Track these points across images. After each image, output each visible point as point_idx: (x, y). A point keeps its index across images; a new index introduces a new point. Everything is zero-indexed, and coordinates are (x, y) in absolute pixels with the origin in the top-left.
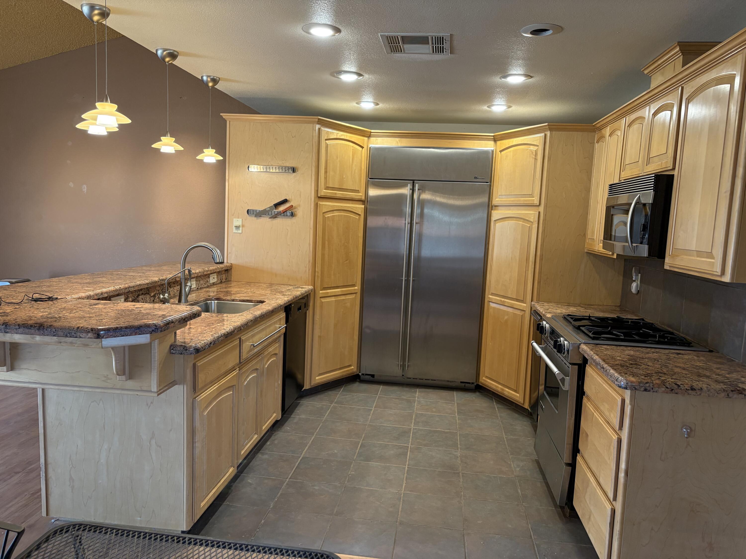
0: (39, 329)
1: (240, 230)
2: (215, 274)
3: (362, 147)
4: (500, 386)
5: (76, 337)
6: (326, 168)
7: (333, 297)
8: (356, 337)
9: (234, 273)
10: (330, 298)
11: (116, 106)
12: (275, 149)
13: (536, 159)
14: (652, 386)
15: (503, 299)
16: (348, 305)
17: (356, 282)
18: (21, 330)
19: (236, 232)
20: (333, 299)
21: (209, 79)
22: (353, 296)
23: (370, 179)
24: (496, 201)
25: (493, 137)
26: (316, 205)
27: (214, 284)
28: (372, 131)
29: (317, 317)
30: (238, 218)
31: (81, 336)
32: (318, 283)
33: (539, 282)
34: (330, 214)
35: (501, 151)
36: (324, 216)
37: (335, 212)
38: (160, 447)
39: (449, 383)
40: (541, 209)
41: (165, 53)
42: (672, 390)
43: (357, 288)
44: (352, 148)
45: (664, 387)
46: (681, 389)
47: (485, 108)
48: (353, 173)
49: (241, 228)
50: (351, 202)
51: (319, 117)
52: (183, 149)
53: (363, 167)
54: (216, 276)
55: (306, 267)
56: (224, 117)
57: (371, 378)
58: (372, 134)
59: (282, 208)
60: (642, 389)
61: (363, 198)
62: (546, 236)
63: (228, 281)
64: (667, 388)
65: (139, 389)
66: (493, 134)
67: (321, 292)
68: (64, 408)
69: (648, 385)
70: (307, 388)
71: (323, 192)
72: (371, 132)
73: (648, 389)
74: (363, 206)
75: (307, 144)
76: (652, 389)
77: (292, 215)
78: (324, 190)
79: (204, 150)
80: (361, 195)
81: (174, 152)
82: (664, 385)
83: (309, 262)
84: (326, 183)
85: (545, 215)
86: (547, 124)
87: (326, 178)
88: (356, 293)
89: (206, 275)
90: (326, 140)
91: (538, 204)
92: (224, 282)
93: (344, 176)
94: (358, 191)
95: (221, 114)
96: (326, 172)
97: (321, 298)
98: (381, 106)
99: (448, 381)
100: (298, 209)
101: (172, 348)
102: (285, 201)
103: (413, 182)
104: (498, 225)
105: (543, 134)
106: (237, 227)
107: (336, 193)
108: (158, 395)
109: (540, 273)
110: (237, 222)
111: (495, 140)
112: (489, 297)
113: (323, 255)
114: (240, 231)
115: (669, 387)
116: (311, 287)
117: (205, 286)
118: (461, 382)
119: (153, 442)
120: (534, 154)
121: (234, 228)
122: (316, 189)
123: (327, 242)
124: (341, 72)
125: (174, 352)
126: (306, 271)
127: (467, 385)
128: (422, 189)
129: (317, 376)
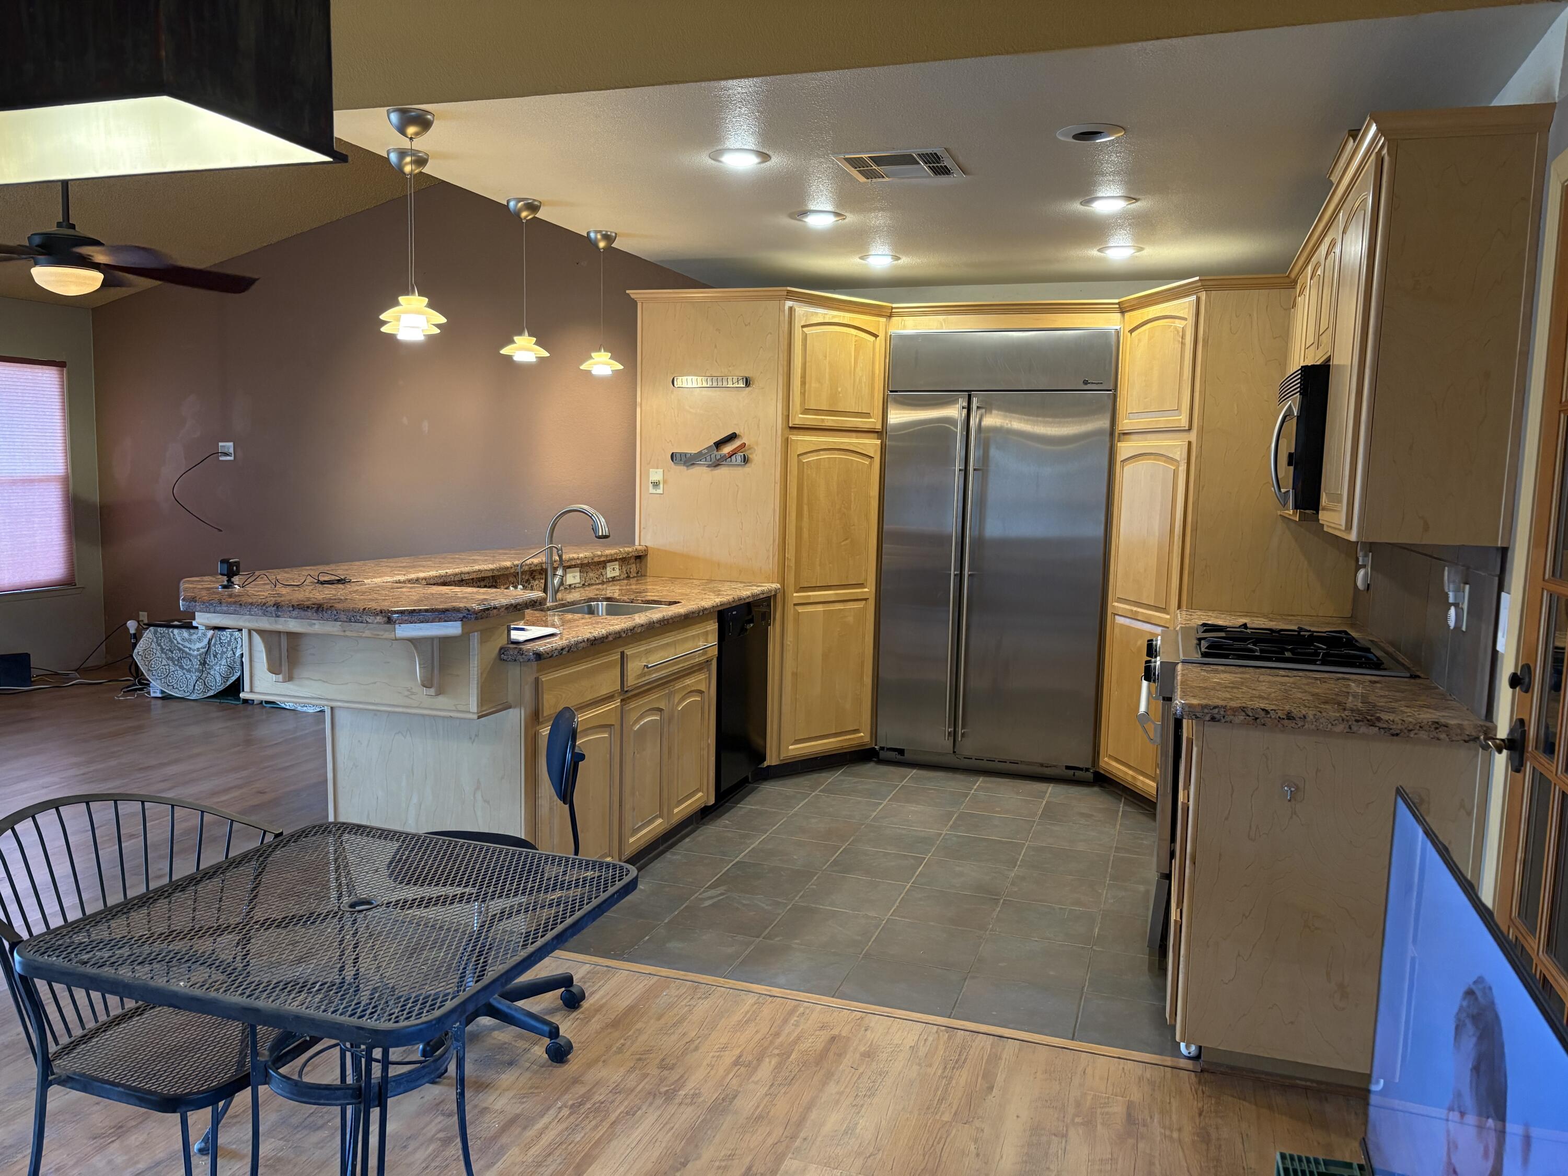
0: (317, 611)
1: (659, 489)
2: (617, 563)
3: (876, 336)
4: (1131, 772)
5: (362, 622)
6: (803, 377)
7: (821, 606)
8: (868, 680)
9: (650, 561)
10: (813, 606)
11: (425, 300)
12: (716, 347)
13: (1183, 344)
14: (1222, 713)
15: (1135, 609)
16: (850, 619)
17: (866, 580)
18: (295, 613)
19: (654, 491)
20: (820, 608)
21: (599, 236)
22: (861, 605)
23: (891, 391)
24: (1125, 423)
25: (1117, 306)
26: (786, 442)
27: (614, 579)
28: (894, 305)
29: (789, 639)
30: (657, 468)
31: (368, 620)
32: (791, 579)
33: (1192, 573)
34: (812, 457)
35: (1131, 331)
36: (799, 461)
37: (821, 452)
38: (488, 802)
39: (1045, 769)
40: (1193, 436)
41: (520, 204)
42: (1256, 719)
43: (869, 590)
44: (854, 339)
45: (1244, 714)
46: (1271, 717)
47: (1094, 252)
48: (857, 380)
49: (661, 486)
50: (854, 434)
51: (789, 288)
52: (548, 355)
53: (877, 372)
54: (617, 567)
55: (768, 551)
56: (632, 296)
57: (899, 757)
58: (894, 310)
59: (727, 449)
60: (1208, 718)
61: (879, 426)
62: (1203, 487)
63: (642, 576)
64: (1249, 716)
65: (454, 708)
66: (1116, 301)
67: (795, 595)
68: (359, 741)
69: (1216, 711)
70: (773, 764)
71: (799, 418)
72: (892, 308)
73: (1217, 716)
74: (879, 442)
75: (769, 335)
76: (1224, 717)
77: (746, 460)
78: (800, 416)
79: (593, 355)
80: (874, 422)
81: (534, 360)
82: (1244, 711)
83: (774, 541)
84: (803, 402)
85: (1200, 447)
86: (1197, 278)
87: (803, 394)
88: (866, 599)
89: (599, 563)
90: (803, 327)
91: (1187, 428)
92: (634, 577)
93: (840, 389)
94: (867, 415)
95: (628, 292)
96: (803, 383)
97: (795, 605)
98: (905, 260)
99: (1042, 765)
100: (755, 450)
101: (502, 651)
102: (732, 437)
103: (970, 396)
104: (1128, 468)
105: (1194, 298)
106: (656, 484)
107: (823, 420)
108: (479, 717)
109: (1193, 555)
110: (656, 475)
111: (1123, 310)
112: (1115, 605)
113: (799, 529)
114: (660, 491)
115: (1251, 714)
116: (779, 586)
117: (598, 582)
118: (1068, 768)
119: (479, 795)
120: (1181, 334)
121: (651, 485)
122: (785, 413)
123: (805, 508)
124: (805, 213)
125: (505, 657)
126: (768, 558)
127: (1078, 773)
128: (986, 407)
129: (792, 745)
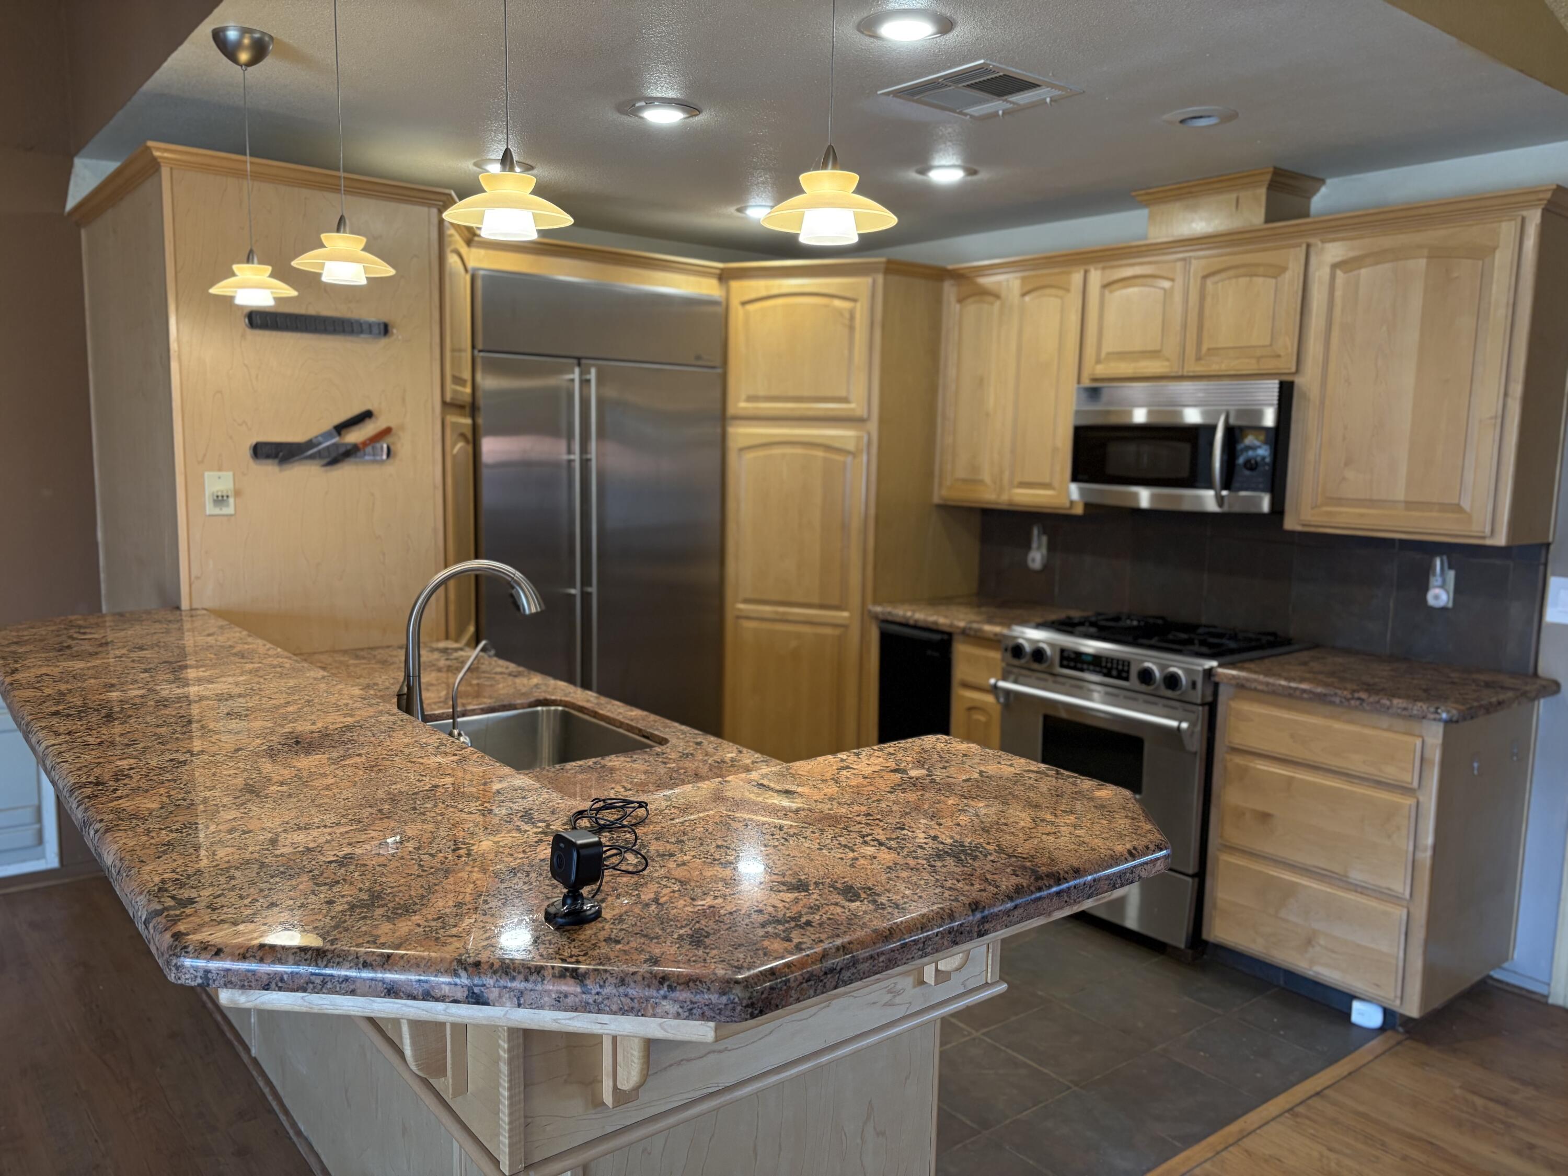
1: (228, 506)
3: (467, 272)
19: (217, 511)
23: (479, 352)
24: (737, 407)
25: (717, 271)
26: (443, 425)
30: (220, 470)
34: (456, 447)
35: (744, 303)
36: (452, 454)
37: (459, 440)
40: (873, 427)
44: (461, 274)
47: (732, 210)
49: (231, 500)
50: (465, 412)
53: (468, 322)
56: (157, 154)
58: (475, 238)
59: (354, 437)
61: (471, 400)
62: (883, 479)
65: (961, 990)
66: (718, 265)
71: (451, 390)
74: (472, 421)
77: (390, 454)
78: (448, 386)
79: (235, 267)
80: (468, 393)
84: (451, 365)
85: (880, 438)
90: (450, 252)
91: (862, 417)
93: (460, 347)
94: (467, 383)
100: (402, 437)
102: (366, 416)
103: (580, 363)
106: (220, 500)
110: (219, 482)
111: (725, 277)
112: (736, 607)
114: (230, 510)
120: (845, 316)
121: (209, 502)
122: (442, 382)
